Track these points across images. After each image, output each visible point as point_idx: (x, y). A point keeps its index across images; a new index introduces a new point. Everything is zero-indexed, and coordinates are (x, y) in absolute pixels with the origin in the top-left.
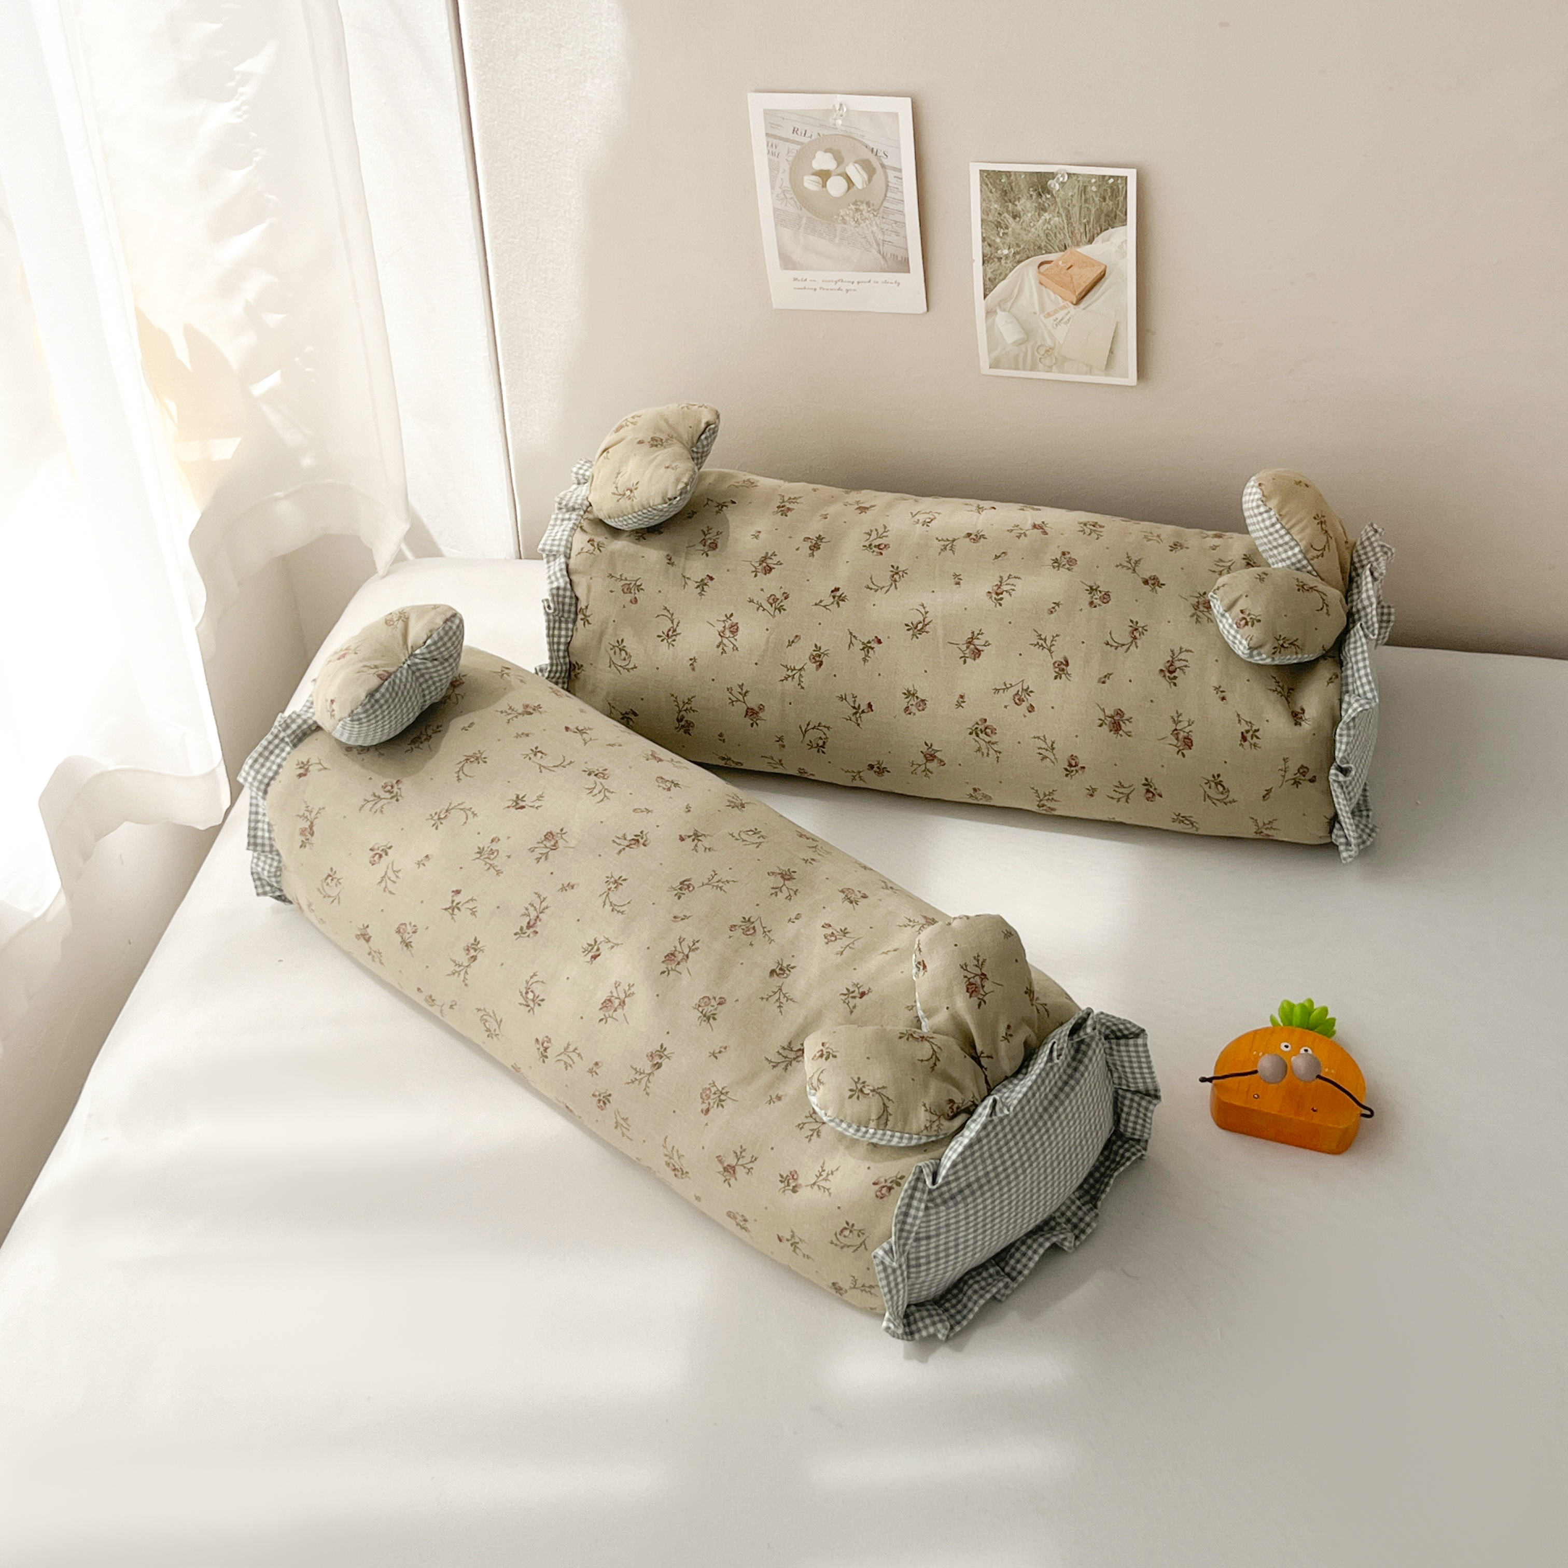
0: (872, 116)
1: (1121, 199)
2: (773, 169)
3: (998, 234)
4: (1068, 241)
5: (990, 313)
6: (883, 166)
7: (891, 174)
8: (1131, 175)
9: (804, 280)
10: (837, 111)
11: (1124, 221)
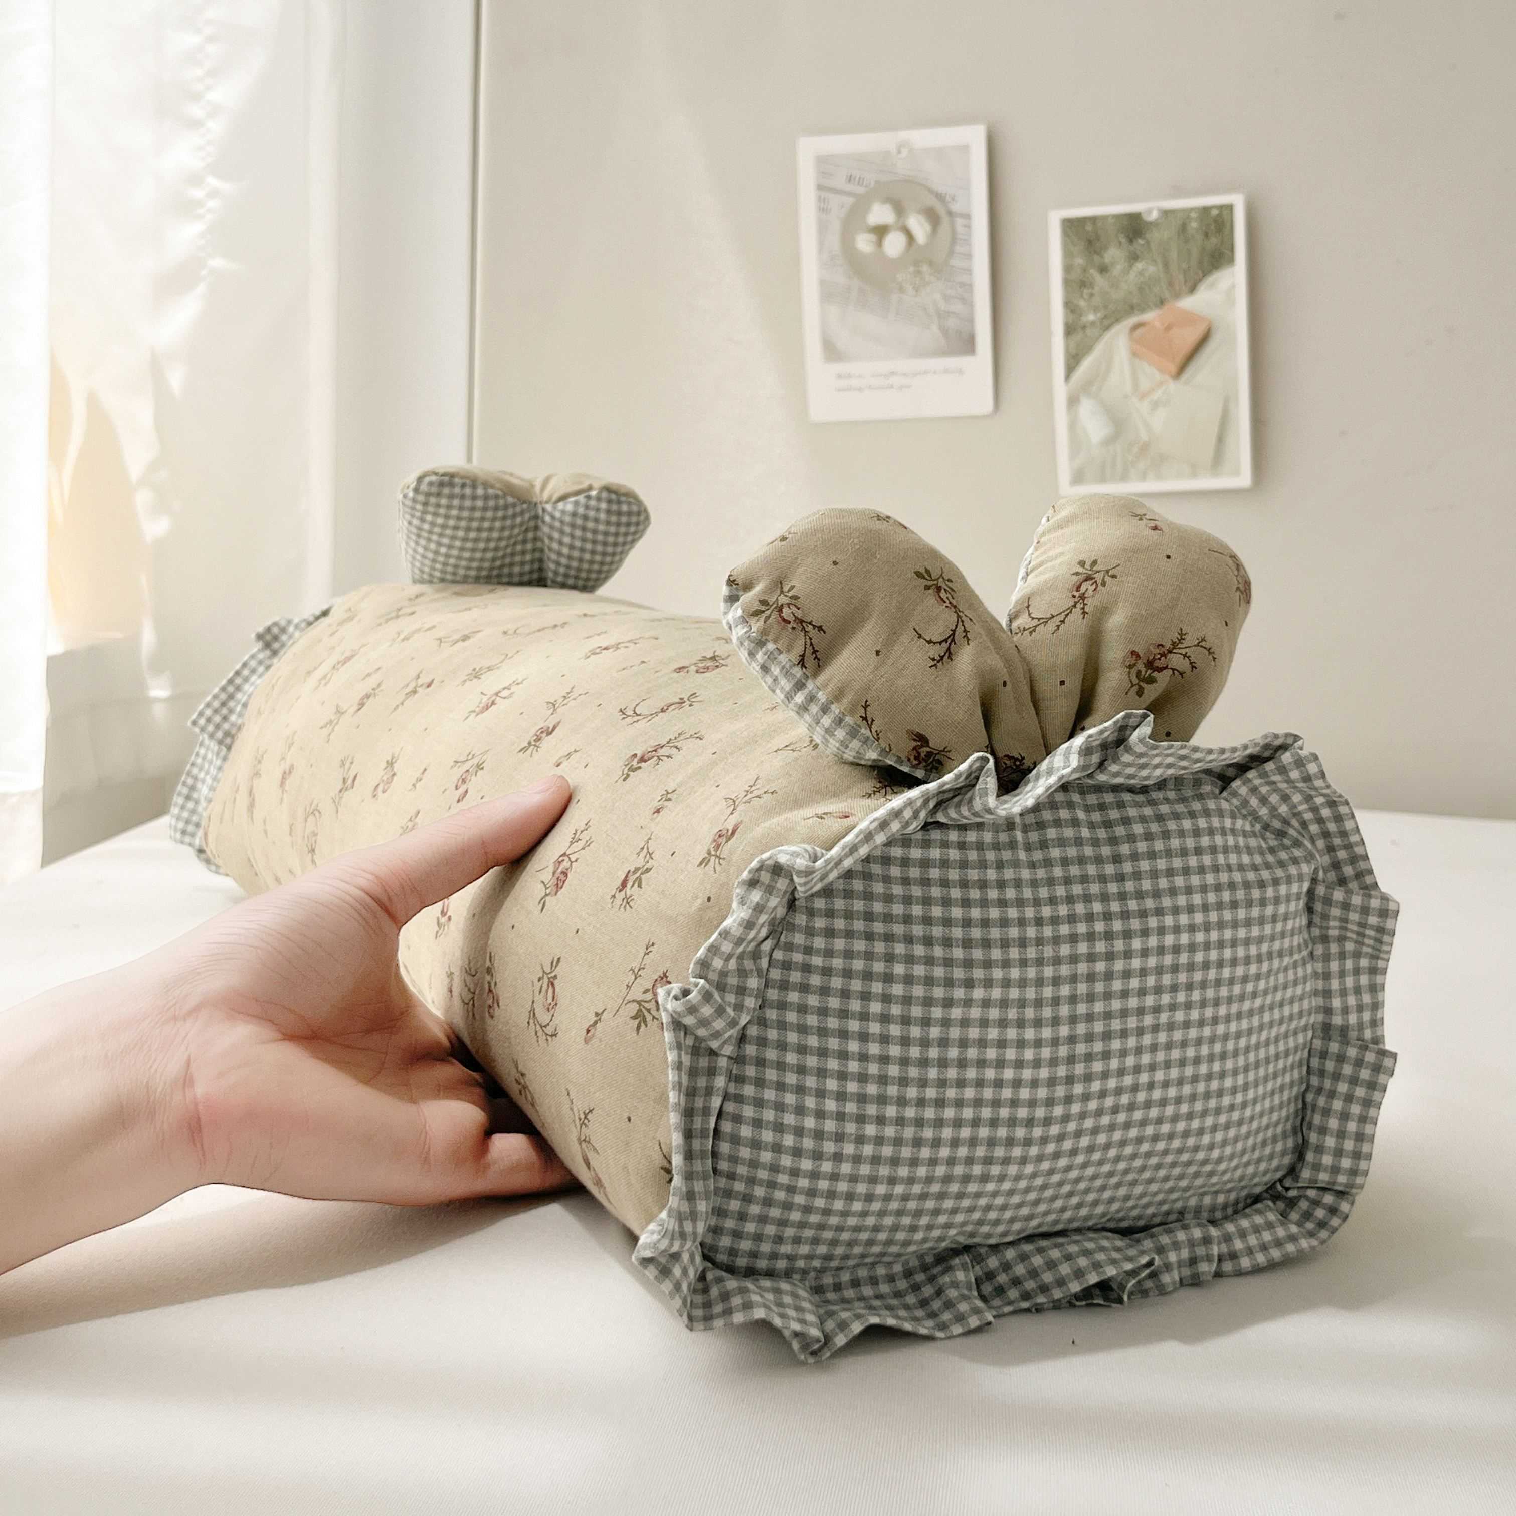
0: (939, 153)
1: (1227, 232)
2: (822, 227)
3: (1082, 296)
4: (1166, 294)
5: (1073, 401)
6: (950, 213)
7: (959, 222)
8: (1238, 201)
9: (849, 376)
10: (899, 152)
11: (1231, 260)
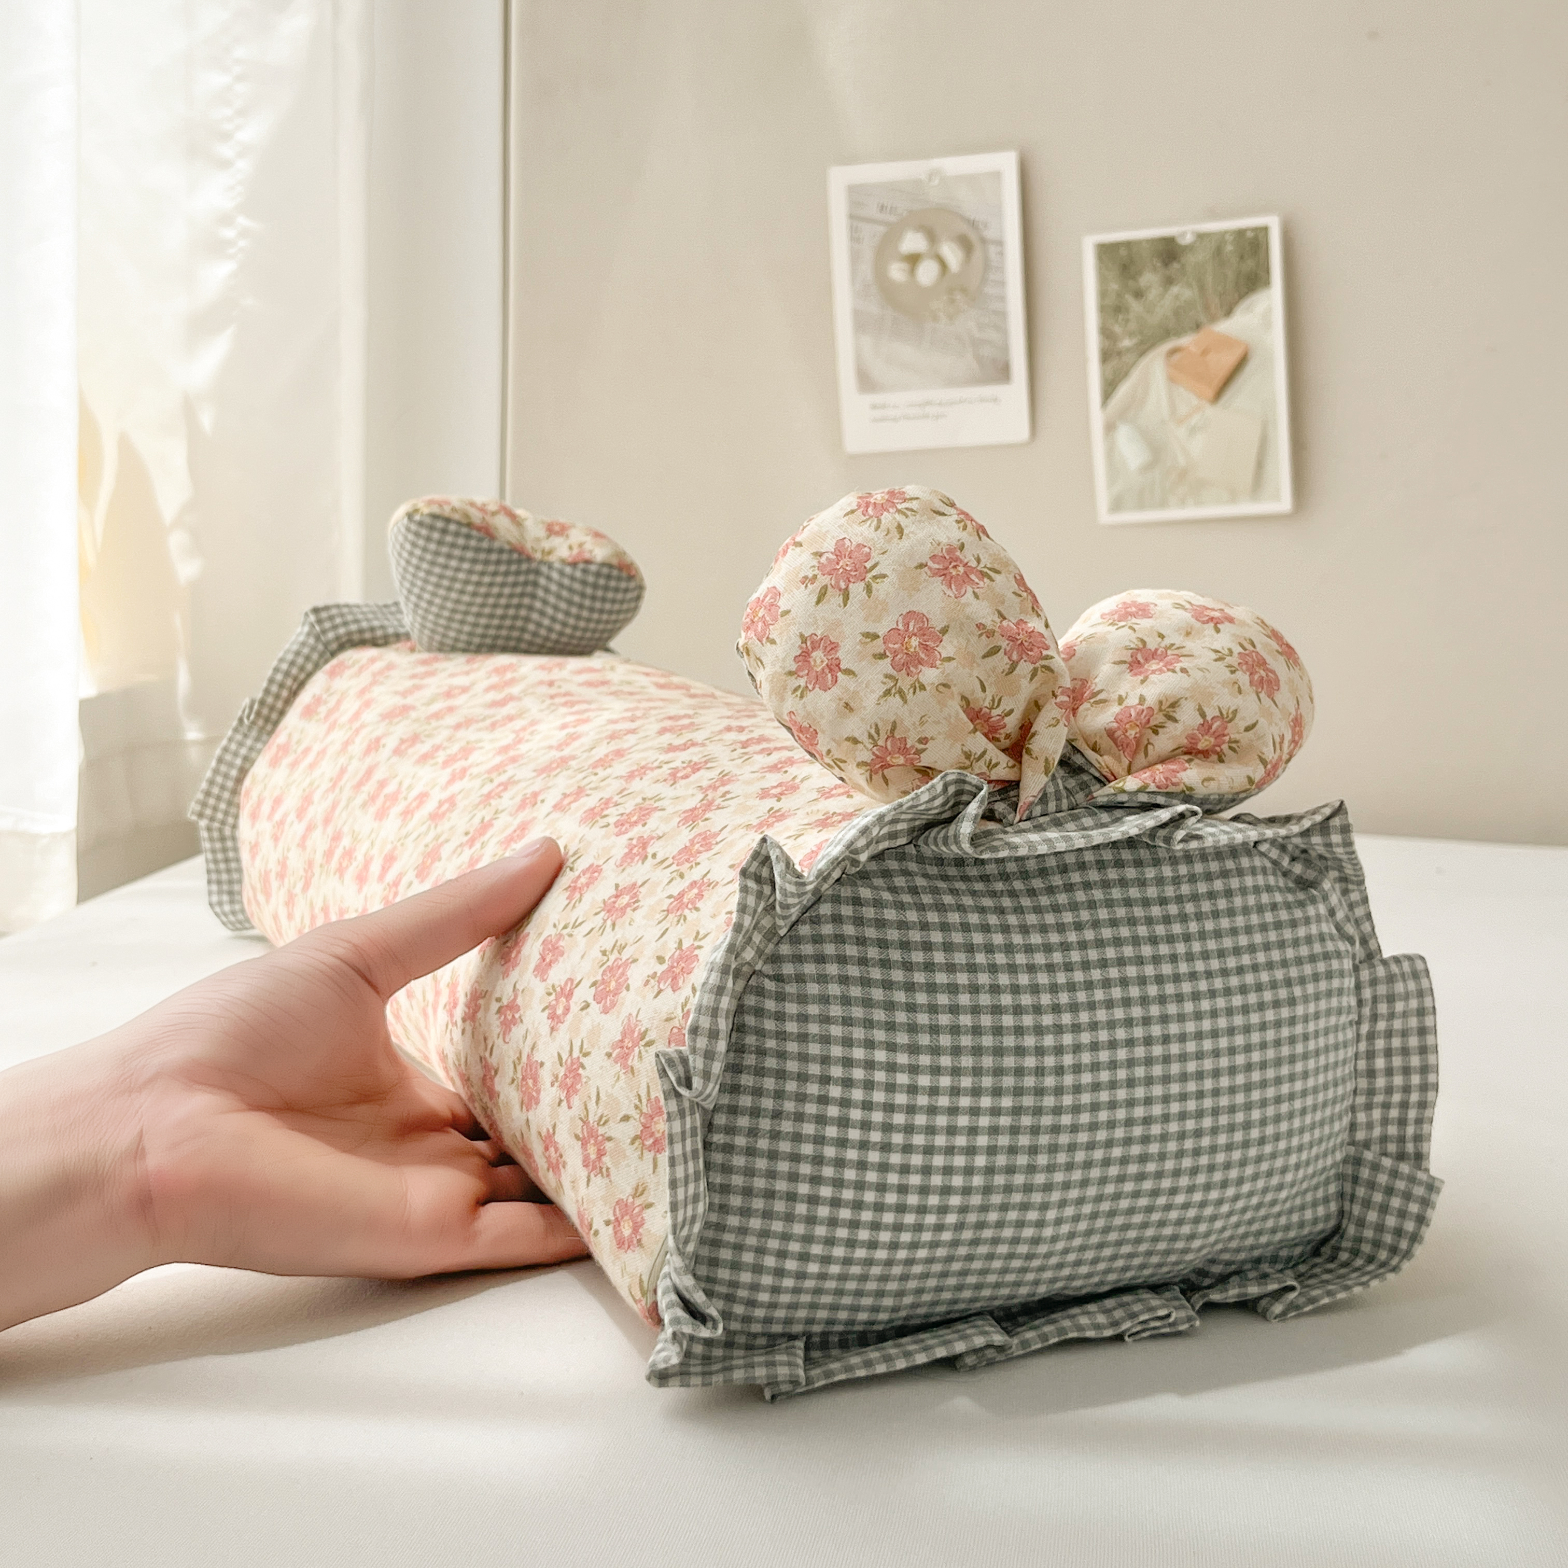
0: (971, 180)
1: (1262, 254)
2: (855, 258)
3: (1117, 321)
4: (1202, 318)
5: (1110, 428)
6: (984, 241)
7: (992, 249)
8: (1274, 224)
9: (884, 406)
10: (930, 180)
11: (1267, 283)
